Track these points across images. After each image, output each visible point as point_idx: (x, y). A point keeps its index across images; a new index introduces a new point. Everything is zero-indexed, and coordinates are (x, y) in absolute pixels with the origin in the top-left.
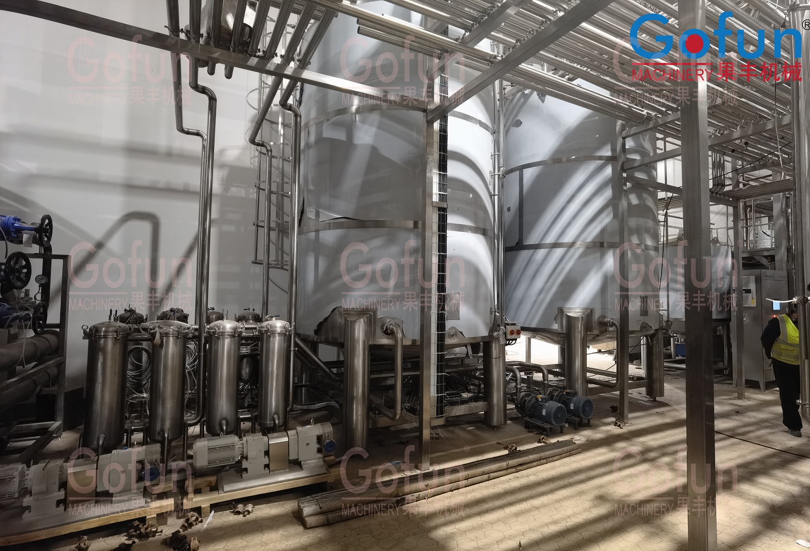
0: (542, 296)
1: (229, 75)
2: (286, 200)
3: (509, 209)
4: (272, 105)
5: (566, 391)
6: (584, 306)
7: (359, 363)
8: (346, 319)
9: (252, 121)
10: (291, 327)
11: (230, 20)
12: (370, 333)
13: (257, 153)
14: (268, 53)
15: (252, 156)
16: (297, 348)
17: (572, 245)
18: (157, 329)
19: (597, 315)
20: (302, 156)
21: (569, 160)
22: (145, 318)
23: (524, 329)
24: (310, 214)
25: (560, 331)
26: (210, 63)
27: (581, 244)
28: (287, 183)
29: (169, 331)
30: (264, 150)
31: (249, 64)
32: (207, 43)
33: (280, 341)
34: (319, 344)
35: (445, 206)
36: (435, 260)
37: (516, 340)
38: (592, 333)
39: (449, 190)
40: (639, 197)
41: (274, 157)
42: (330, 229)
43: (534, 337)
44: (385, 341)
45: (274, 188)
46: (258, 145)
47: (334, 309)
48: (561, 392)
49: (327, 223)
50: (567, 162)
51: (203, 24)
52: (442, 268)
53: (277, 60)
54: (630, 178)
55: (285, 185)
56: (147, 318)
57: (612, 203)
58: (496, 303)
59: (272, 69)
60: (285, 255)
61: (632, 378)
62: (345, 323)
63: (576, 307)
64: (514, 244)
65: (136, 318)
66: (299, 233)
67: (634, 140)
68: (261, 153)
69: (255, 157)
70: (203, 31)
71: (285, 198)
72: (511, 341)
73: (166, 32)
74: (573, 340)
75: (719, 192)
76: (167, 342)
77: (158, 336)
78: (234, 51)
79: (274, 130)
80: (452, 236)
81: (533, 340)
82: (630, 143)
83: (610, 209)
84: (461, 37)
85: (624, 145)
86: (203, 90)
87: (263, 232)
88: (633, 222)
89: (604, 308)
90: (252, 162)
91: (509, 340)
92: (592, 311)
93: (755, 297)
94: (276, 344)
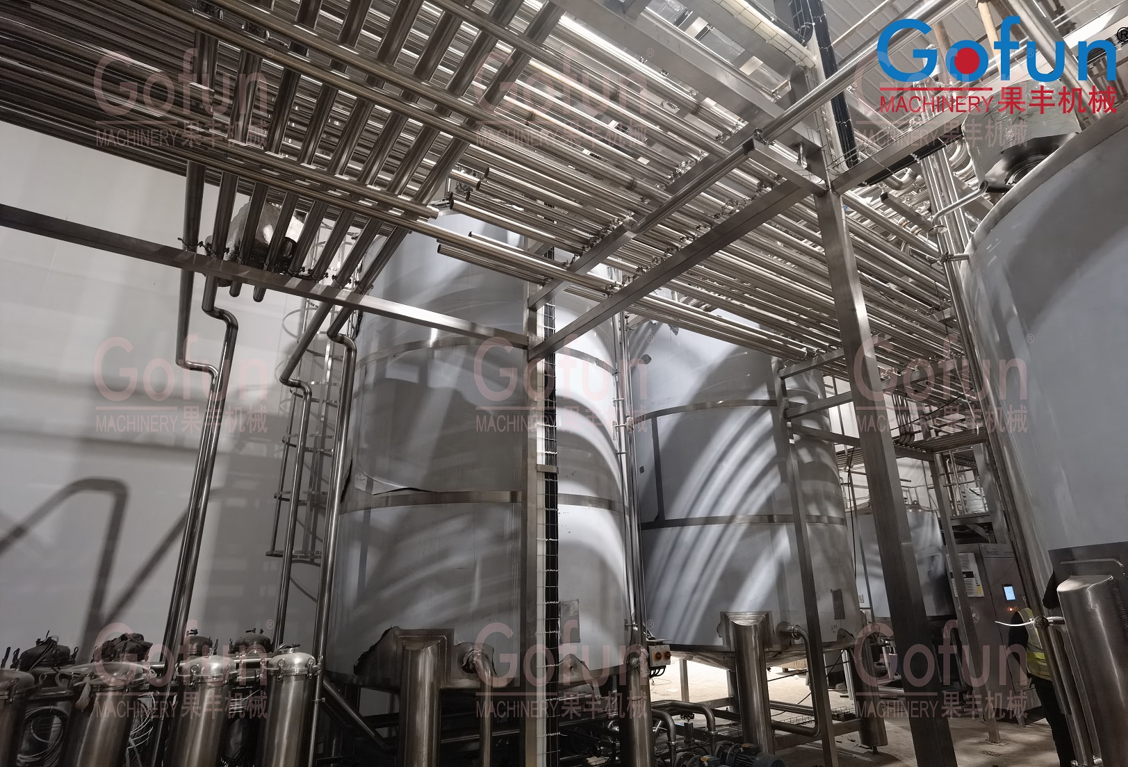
0: (697, 596)
1: (259, 297)
2: (327, 461)
3: (642, 470)
4: (318, 333)
5: (744, 745)
6: (756, 609)
7: (423, 720)
8: (404, 648)
9: (288, 352)
10: (317, 663)
11: (268, 233)
12: (441, 670)
13: (290, 395)
14: (315, 272)
15: (283, 398)
16: (324, 699)
17: (730, 520)
18: (87, 680)
19: (775, 621)
20: (354, 401)
21: (715, 406)
22: (72, 653)
23: (676, 648)
24: (360, 484)
25: (726, 648)
26: (234, 283)
27: (743, 519)
28: (331, 437)
29: (109, 682)
30: (300, 391)
31: (287, 285)
32: (234, 259)
33: (297, 688)
34: (362, 689)
35: (555, 471)
36: (541, 550)
37: (664, 667)
38: (771, 649)
39: (558, 448)
40: (812, 453)
41: (315, 400)
42: (387, 506)
43: (691, 659)
44: (465, 683)
45: (310, 443)
46: (292, 385)
47: (387, 632)
48: (736, 747)
49: (382, 497)
50: (712, 407)
51: (232, 235)
52: (552, 561)
53: (328, 282)
54: (797, 429)
55: (327, 440)
56: (74, 655)
57: (778, 462)
58: (633, 611)
59: (319, 293)
60: (317, 542)
61: (837, 716)
62: (403, 654)
63: (746, 609)
64: (651, 518)
65: (54, 656)
66: (341, 512)
67: (796, 380)
68: (296, 394)
69: (287, 400)
70: (230, 244)
71: (325, 457)
72: (657, 671)
73: (179, 246)
74: (746, 662)
75: (909, 443)
76: (102, 700)
77: (86, 692)
78: (269, 270)
79: (318, 364)
80: (565, 512)
81: (689, 662)
82: (790, 384)
83: (776, 470)
84: (570, 262)
85: (783, 386)
86: (221, 315)
87: (287, 508)
88: (807, 486)
89: (784, 610)
90: (282, 408)
91: (655, 668)
92: (767, 615)
93: (980, 583)
94: (292, 692)
